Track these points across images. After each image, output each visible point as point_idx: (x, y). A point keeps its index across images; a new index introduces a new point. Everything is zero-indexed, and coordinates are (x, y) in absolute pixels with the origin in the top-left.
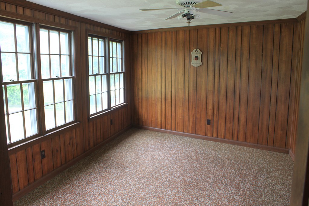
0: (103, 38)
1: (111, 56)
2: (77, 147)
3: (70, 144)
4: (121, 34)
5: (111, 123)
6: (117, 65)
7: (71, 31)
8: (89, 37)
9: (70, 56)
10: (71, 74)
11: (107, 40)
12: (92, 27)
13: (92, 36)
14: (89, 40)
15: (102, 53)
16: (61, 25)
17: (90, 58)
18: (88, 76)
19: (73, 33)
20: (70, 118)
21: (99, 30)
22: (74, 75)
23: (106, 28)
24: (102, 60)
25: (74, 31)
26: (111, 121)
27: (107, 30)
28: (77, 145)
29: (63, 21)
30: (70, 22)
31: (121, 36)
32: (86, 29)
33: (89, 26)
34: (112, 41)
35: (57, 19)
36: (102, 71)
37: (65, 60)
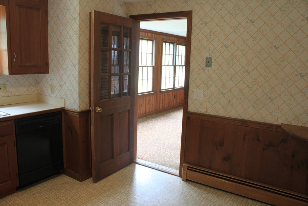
0: (173, 43)
1: (177, 54)
2: (152, 106)
3: (148, 103)
4: (185, 40)
5: (175, 98)
6: (181, 60)
7: (153, 40)
8: (164, 43)
9: (152, 54)
10: (152, 64)
11: (175, 44)
12: (166, 37)
13: (166, 42)
14: (163, 44)
15: (171, 53)
16: (149, 37)
17: (163, 56)
18: (161, 66)
19: (154, 41)
20: (150, 89)
21: (170, 39)
22: (154, 65)
23: (175, 37)
24: (171, 57)
25: (155, 40)
26: (175, 96)
27: (175, 38)
28: (152, 105)
29: (150, 35)
30: (153, 35)
31: (185, 41)
32: (162, 39)
33: (164, 37)
34: (179, 45)
35: (147, 34)
36: (171, 64)
37: (150, 56)
